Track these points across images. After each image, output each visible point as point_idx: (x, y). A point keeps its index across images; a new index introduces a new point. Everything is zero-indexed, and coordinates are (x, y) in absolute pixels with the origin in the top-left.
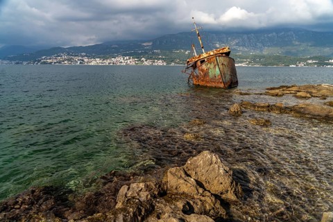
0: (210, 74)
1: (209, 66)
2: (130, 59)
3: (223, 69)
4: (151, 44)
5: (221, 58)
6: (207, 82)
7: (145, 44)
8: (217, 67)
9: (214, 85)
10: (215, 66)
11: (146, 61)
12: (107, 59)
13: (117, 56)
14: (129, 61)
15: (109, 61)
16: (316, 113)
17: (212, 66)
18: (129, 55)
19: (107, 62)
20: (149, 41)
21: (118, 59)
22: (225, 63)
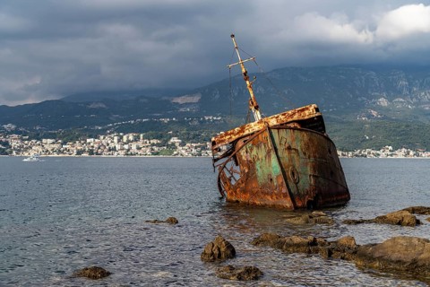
0: (259, 173)
1: (254, 152)
2: (136, 139)
3: (291, 159)
4: (196, 99)
5: (283, 133)
6: (254, 194)
7: (180, 100)
8: (273, 155)
9: (270, 200)
10: (268, 153)
11: (182, 144)
12: (73, 139)
13: (104, 132)
14: (134, 146)
15: (78, 146)
16: (395, 257)
17: (262, 154)
18: (136, 129)
19: (73, 148)
20: (191, 93)
21: (105, 140)
22: (298, 145)
